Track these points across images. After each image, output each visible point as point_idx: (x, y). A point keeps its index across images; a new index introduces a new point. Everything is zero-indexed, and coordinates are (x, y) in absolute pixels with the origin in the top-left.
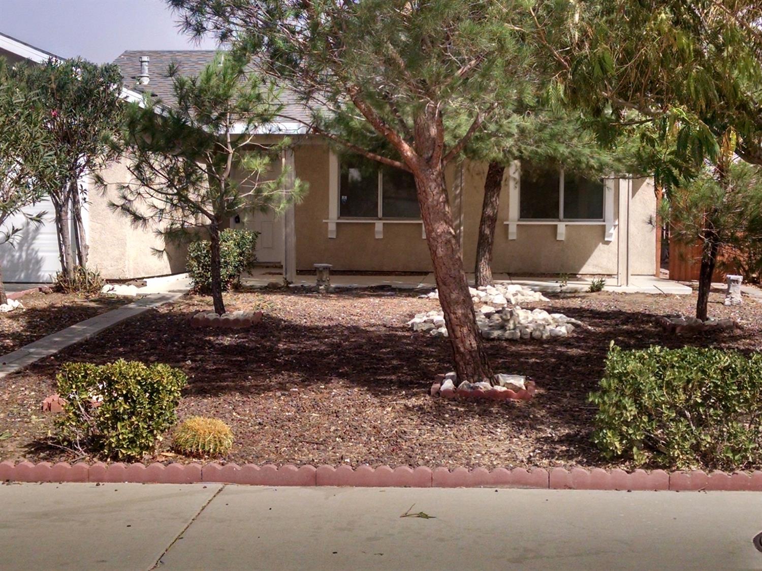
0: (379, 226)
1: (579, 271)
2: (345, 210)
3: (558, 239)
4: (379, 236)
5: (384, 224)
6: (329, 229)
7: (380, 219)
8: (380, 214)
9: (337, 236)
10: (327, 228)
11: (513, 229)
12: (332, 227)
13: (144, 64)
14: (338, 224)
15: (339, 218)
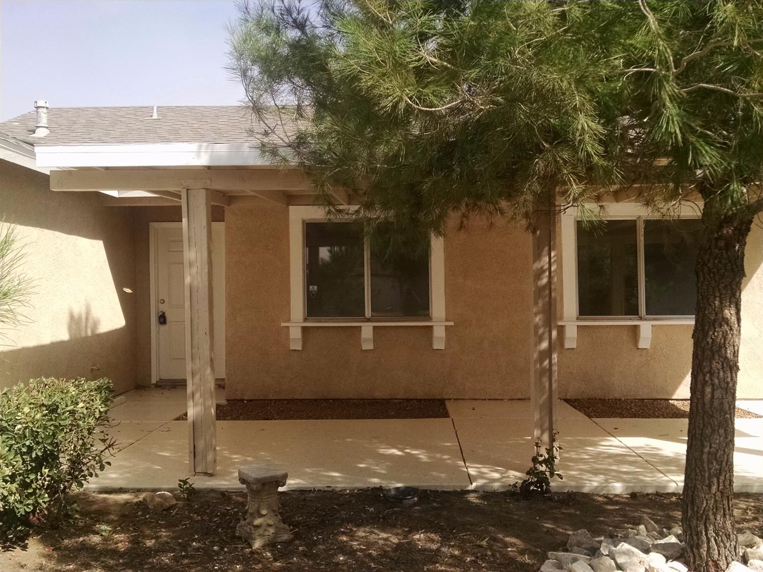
0: (367, 330)
1: (673, 393)
2: (314, 307)
3: (640, 346)
4: (368, 346)
5: (374, 327)
6: (292, 336)
7: (369, 320)
8: (368, 313)
9: (303, 347)
10: (288, 335)
11: (571, 332)
12: (295, 334)
13: (40, 110)
14: (304, 329)
15: (305, 320)
